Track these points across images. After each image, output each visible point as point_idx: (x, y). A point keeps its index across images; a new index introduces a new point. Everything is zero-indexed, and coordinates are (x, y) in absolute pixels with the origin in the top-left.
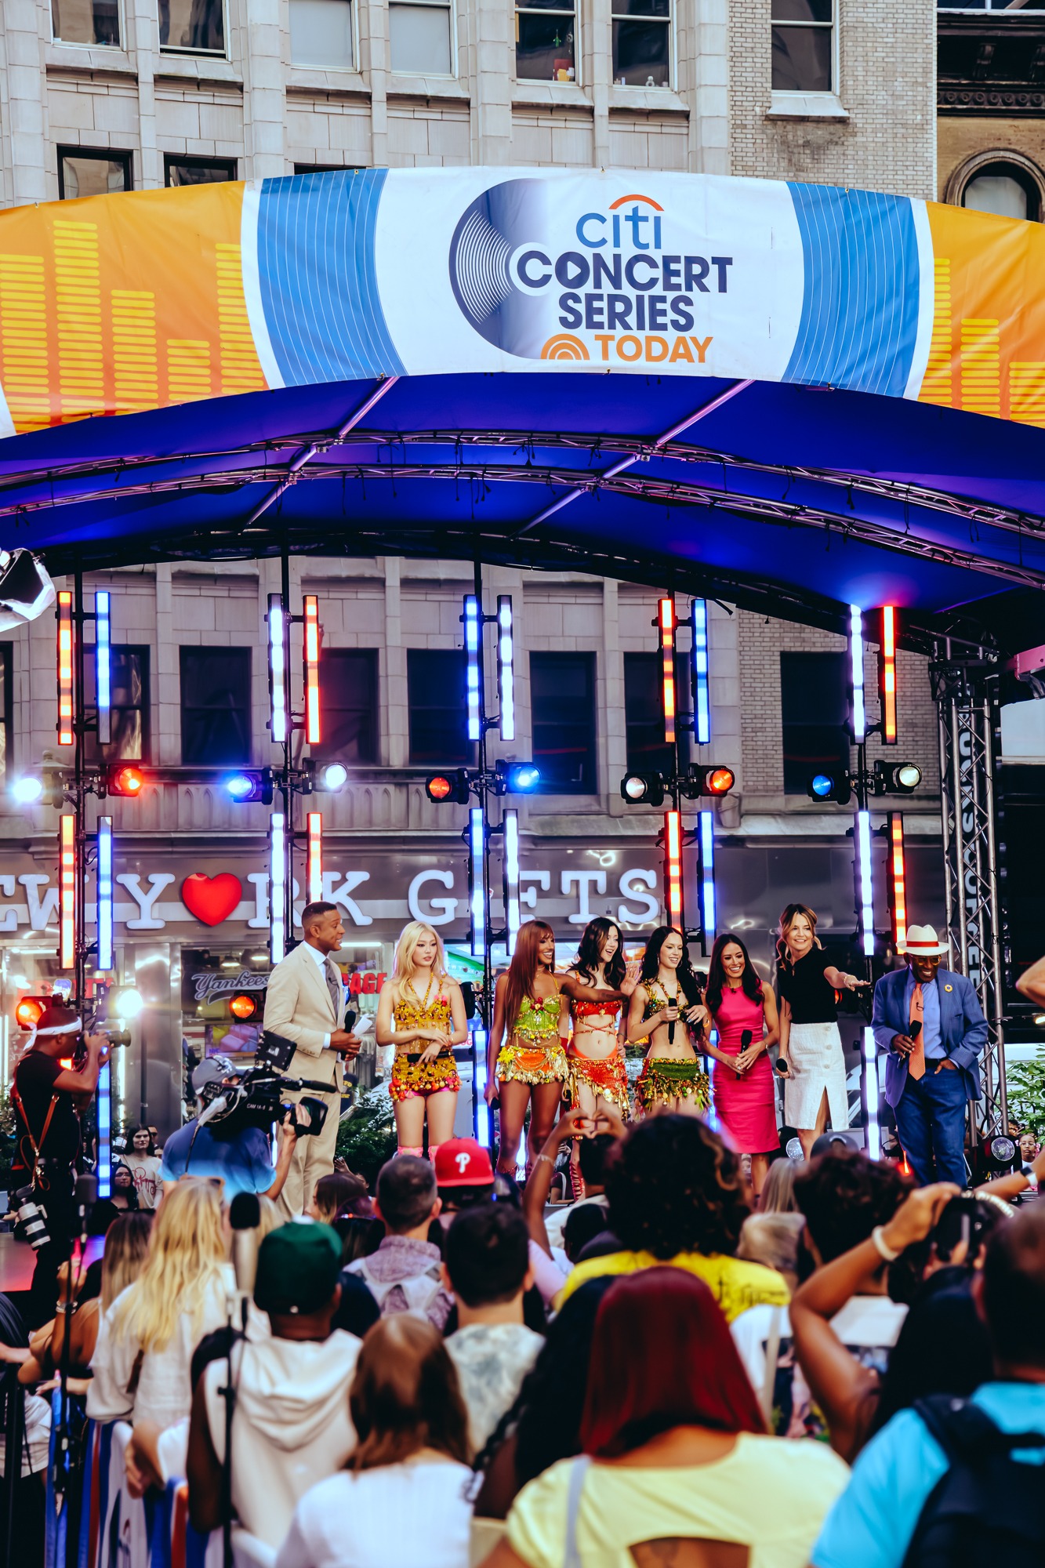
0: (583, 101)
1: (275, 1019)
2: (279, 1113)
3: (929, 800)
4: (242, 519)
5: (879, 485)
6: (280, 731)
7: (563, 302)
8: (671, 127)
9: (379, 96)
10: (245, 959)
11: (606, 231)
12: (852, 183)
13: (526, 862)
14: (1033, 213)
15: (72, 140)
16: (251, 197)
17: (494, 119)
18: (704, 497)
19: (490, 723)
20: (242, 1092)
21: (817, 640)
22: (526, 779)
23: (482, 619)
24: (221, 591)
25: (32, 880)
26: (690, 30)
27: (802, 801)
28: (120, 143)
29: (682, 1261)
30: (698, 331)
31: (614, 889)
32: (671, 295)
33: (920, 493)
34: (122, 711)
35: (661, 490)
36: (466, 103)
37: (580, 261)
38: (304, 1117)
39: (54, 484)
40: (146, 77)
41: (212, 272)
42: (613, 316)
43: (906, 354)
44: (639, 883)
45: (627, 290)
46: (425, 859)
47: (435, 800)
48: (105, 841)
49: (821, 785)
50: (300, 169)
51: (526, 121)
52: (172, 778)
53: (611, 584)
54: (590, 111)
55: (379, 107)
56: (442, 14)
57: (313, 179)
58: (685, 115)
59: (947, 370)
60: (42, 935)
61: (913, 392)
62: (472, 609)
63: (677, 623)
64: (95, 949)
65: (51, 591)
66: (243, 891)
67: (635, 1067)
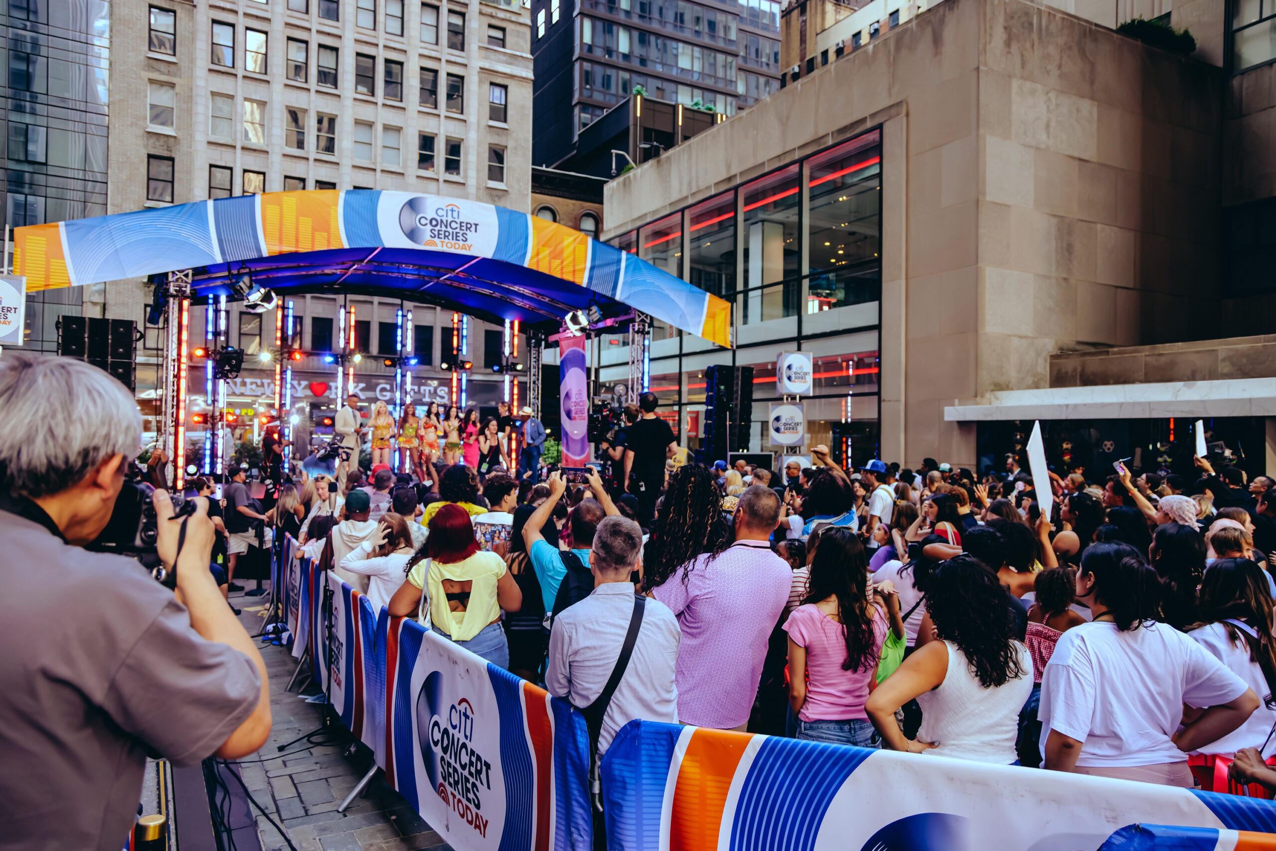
0: (436, 177)
1: (339, 427)
2: (338, 455)
3: (524, 372)
4: (334, 283)
5: (516, 288)
6: (342, 345)
7: (431, 231)
8: (460, 187)
9: (378, 170)
10: (328, 407)
11: (444, 213)
12: (509, 207)
13: (412, 384)
14: (555, 220)
15: (289, 174)
16: (342, 195)
17: (411, 179)
18: (468, 287)
19: (403, 346)
20: (329, 449)
21: (497, 328)
22: (413, 362)
23: (403, 316)
24: (325, 302)
25: (266, 381)
26: (466, 162)
27: (490, 371)
28: (302, 176)
29: (459, 504)
30: (469, 242)
31: (435, 392)
32: (461, 232)
33: (526, 291)
34: (295, 333)
35: (456, 284)
36: (403, 174)
37: (436, 220)
38: (345, 457)
39: (279, 270)
40: (311, 159)
41: (329, 214)
42: (445, 236)
43: (525, 254)
44: (443, 391)
45: (449, 229)
46: (381, 381)
47: (387, 366)
48: (289, 373)
49: (496, 368)
50: (355, 187)
51: (420, 181)
52: (308, 354)
53: (438, 308)
54: (437, 180)
55: (378, 173)
56: (396, 151)
57: (357, 190)
58: (464, 184)
59: (535, 260)
60: (268, 397)
61: (526, 264)
62: (400, 313)
63: (459, 321)
64: (285, 404)
65: (276, 300)
66: (327, 387)
67: (443, 442)
